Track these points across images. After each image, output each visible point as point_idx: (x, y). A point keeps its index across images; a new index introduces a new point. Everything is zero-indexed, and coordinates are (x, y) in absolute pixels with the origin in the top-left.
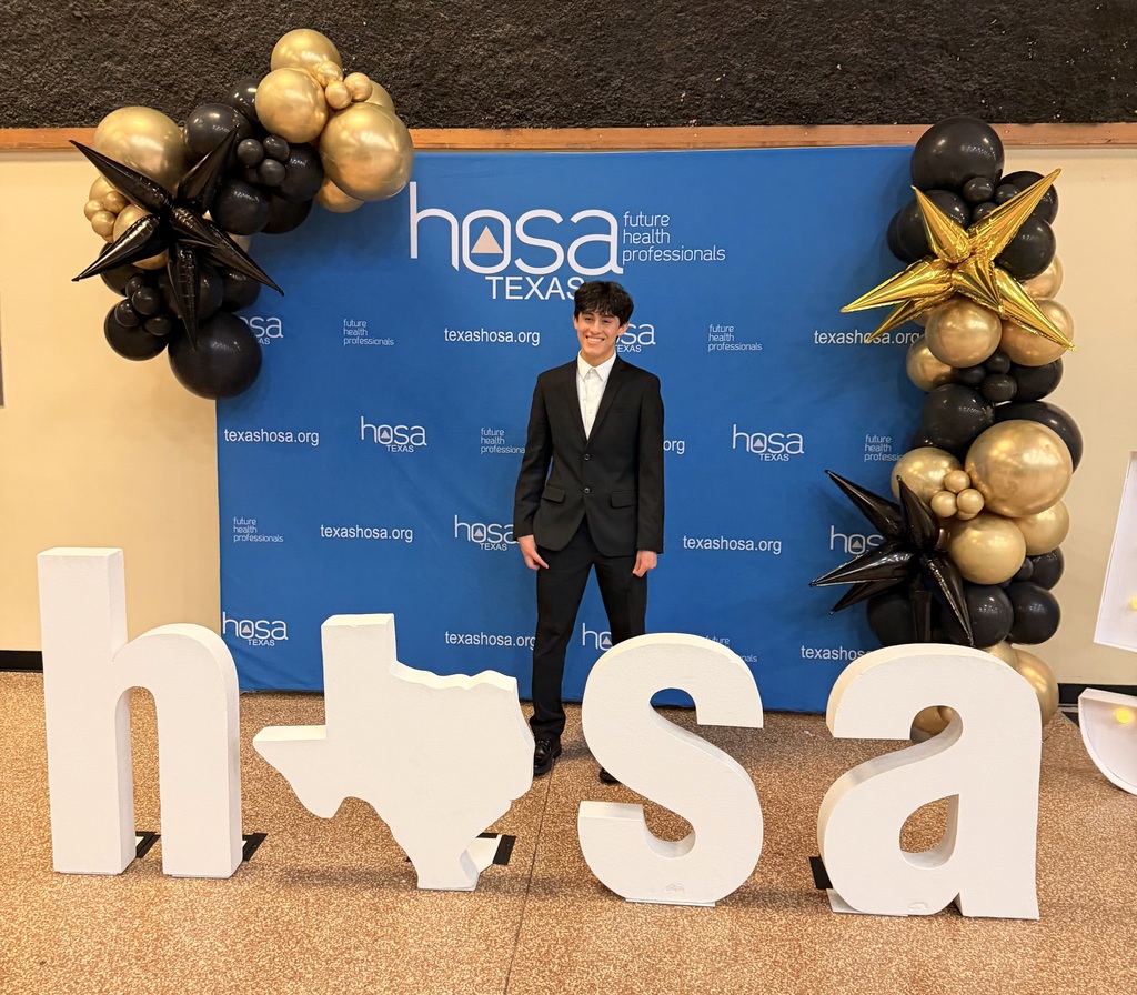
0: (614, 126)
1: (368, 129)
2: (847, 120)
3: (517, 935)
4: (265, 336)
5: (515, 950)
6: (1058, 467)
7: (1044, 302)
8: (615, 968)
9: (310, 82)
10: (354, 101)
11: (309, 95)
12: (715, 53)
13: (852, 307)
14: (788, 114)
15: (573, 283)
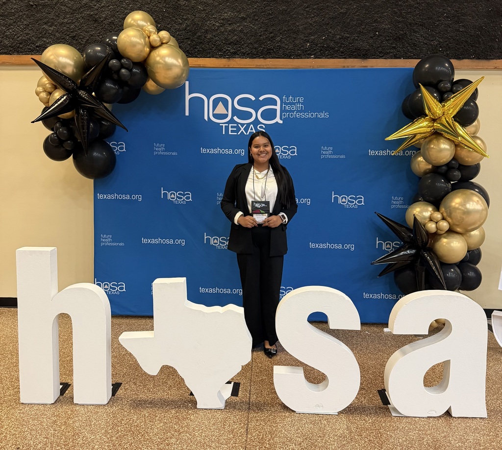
0: (277, 58)
1: (169, 56)
2: (381, 57)
3: (247, 430)
4: (117, 150)
5: (247, 437)
6: (483, 210)
7: (474, 137)
9: (143, 34)
10: (162, 44)
11: (142, 40)
12: (322, 26)
13: (390, 138)
14: (355, 54)
15: (260, 127)
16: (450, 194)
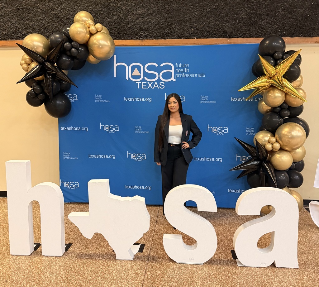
0: (173, 39)
1: (101, 39)
2: (240, 36)
3: (145, 273)
4: (72, 99)
5: (144, 277)
6: (302, 136)
7: (298, 88)
8: (174, 282)
9: (85, 26)
10: (98, 32)
11: (85, 30)
12: (202, 17)
13: (241, 90)
14: (223, 35)
15: (161, 84)
16: (282, 125)
